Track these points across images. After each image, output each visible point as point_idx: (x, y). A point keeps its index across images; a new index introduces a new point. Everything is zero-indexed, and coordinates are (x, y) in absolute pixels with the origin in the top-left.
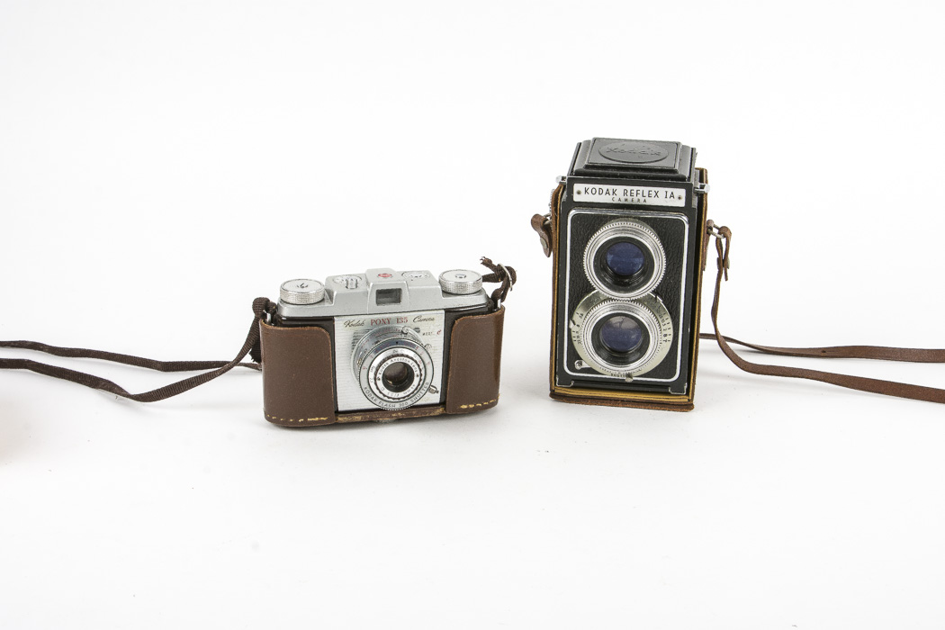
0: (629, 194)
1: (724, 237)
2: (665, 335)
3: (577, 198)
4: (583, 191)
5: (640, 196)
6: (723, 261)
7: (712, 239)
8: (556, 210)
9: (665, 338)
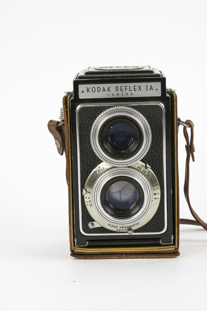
0: (119, 90)
1: (190, 127)
2: (155, 194)
3: (81, 96)
4: (86, 91)
5: (128, 91)
6: (190, 146)
7: (181, 128)
8: (67, 107)
9: (155, 197)
